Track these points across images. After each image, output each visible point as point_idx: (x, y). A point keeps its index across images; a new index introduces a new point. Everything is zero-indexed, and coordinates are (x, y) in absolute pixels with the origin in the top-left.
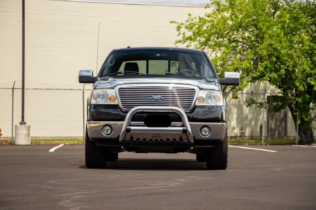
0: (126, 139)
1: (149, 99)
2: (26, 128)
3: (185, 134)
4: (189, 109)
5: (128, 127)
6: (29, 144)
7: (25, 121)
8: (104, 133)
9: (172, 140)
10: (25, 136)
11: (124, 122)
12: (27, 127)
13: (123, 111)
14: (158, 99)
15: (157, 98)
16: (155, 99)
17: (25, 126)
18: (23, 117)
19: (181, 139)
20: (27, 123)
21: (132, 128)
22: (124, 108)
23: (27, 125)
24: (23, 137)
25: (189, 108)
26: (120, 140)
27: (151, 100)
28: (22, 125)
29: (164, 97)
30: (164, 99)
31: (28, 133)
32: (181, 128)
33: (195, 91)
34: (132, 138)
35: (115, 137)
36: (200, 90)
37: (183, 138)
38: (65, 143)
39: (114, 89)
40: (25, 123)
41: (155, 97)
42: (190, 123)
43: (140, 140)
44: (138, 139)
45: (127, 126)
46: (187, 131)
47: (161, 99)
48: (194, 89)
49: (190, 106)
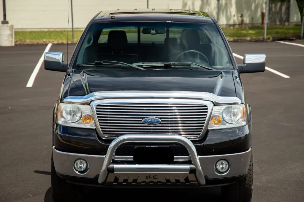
0: (108, 180)
1: (141, 122)
2: (9, 28)
3: (193, 175)
4: (199, 136)
5: (111, 166)
6: (13, 45)
7: (7, 19)
8: (77, 170)
9: (174, 181)
10: (8, 37)
11: (105, 156)
12: (10, 26)
13: (104, 138)
14: (153, 123)
15: (152, 120)
16: (149, 123)
17: (7, 26)
18: (5, 16)
19: (187, 179)
20: (9, 22)
21: (116, 166)
22: (104, 135)
23: (9, 25)
24: (6, 38)
25: (199, 134)
26: (100, 181)
27: (143, 123)
28: (3, 25)
29: (162, 119)
30: (162, 122)
31: (11, 32)
32: (188, 167)
33: (207, 109)
34: (116, 179)
35: (92, 176)
36: (215, 105)
37: (190, 179)
38: (53, 41)
39: (89, 105)
40: (7, 23)
41: (149, 119)
42: (199, 157)
43: (128, 181)
44: (125, 181)
45: (109, 164)
46: (197, 171)
47: (157, 122)
48: (205, 106)
49: (201, 131)
